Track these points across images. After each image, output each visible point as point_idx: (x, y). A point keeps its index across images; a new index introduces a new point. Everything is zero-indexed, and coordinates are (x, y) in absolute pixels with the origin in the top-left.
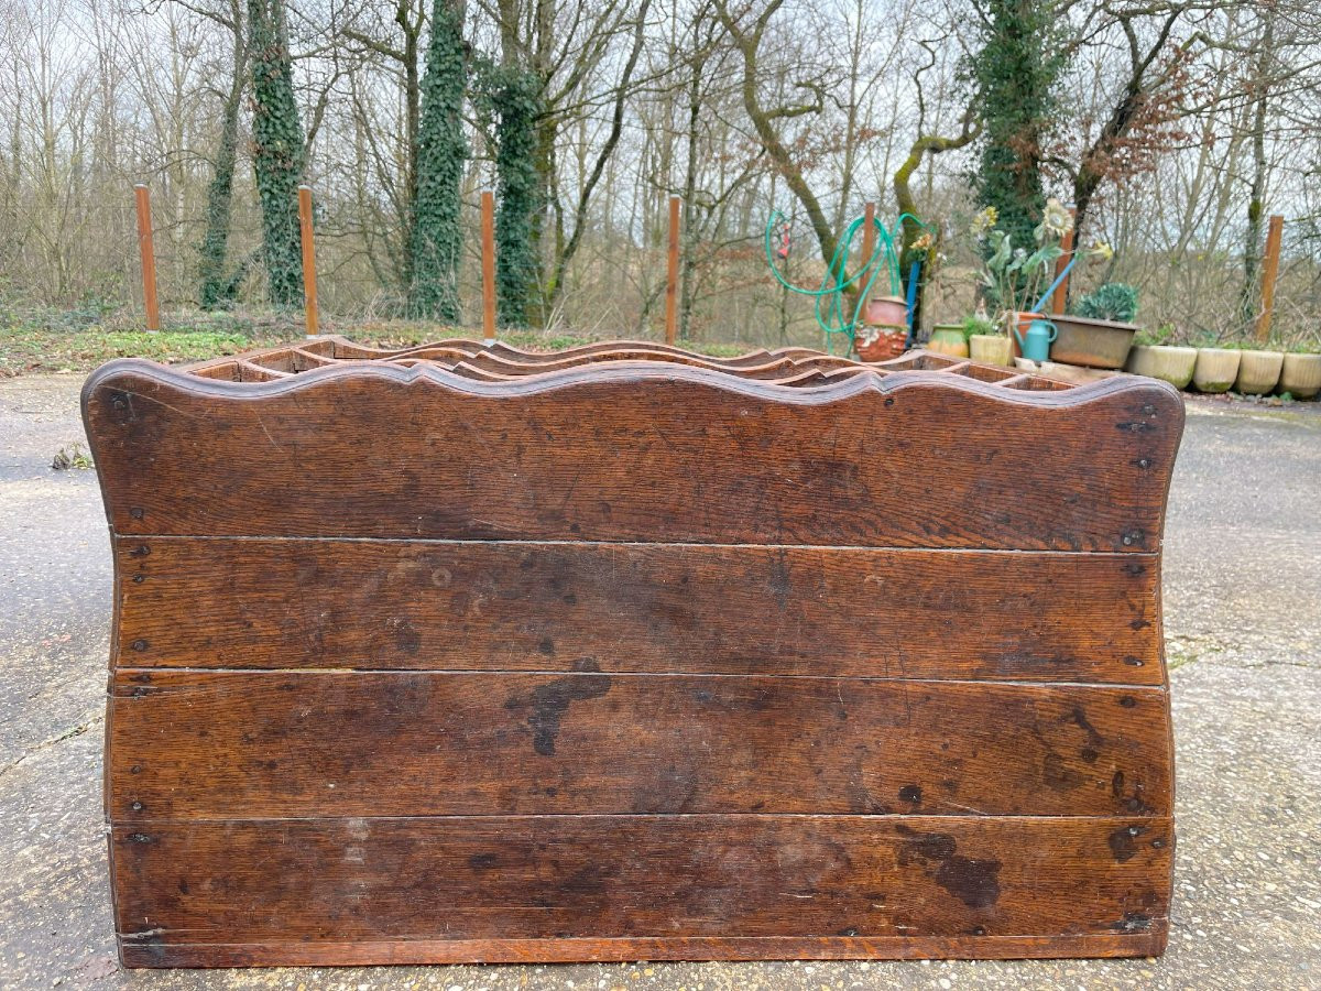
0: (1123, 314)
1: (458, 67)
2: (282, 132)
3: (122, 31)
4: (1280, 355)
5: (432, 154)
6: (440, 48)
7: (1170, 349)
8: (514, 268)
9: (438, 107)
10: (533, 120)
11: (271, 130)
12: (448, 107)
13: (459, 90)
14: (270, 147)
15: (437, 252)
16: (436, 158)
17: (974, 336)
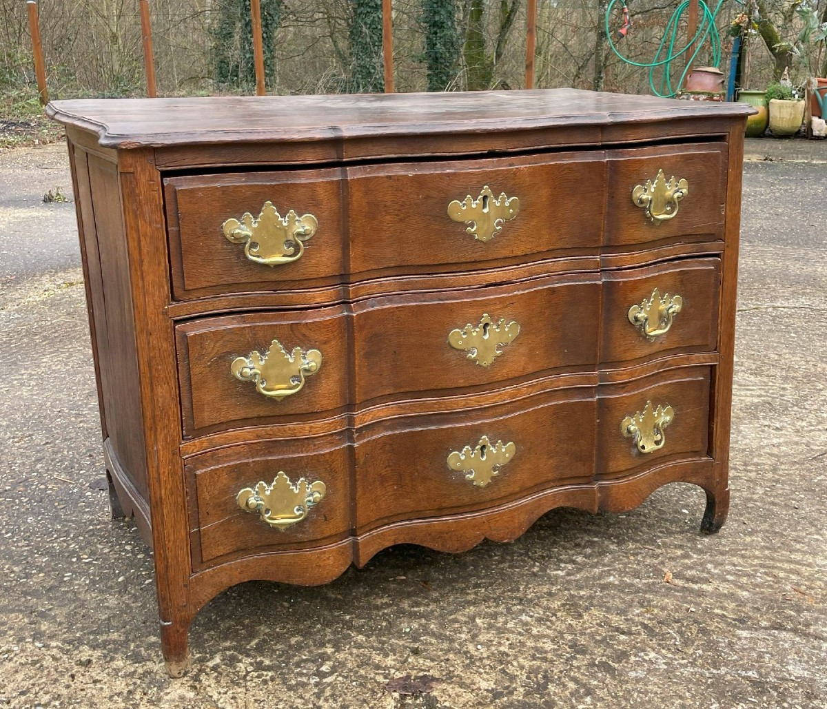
8: (438, 46)
15: (371, 37)
17: (772, 100)
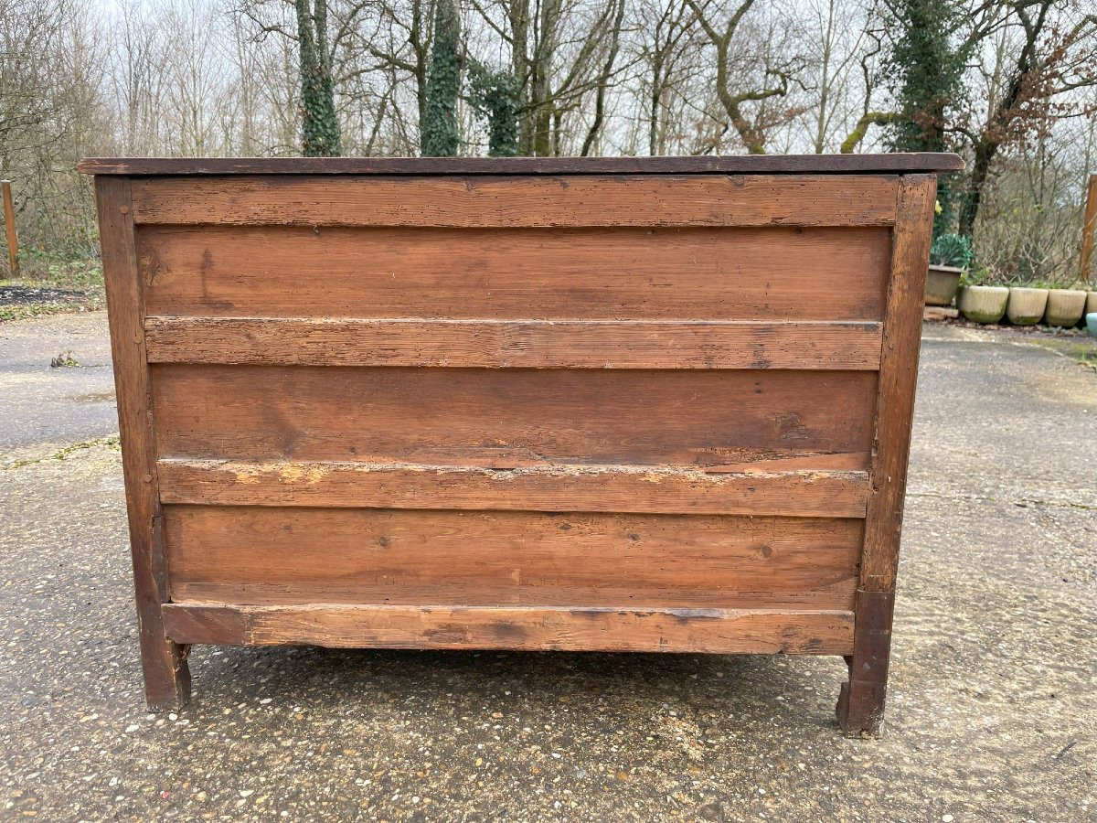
0: (956, 259)
1: (452, 75)
2: (323, 131)
3: (259, 53)
4: (1084, 293)
5: (432, 143)
6: (439, 61)
7: (985, 288)
9: (436, 107)
10: (515, 114)
11: (314, 130)
12: (445, 107)
13: (454, 93)
14: (314, 142)
16: (435, 146)
